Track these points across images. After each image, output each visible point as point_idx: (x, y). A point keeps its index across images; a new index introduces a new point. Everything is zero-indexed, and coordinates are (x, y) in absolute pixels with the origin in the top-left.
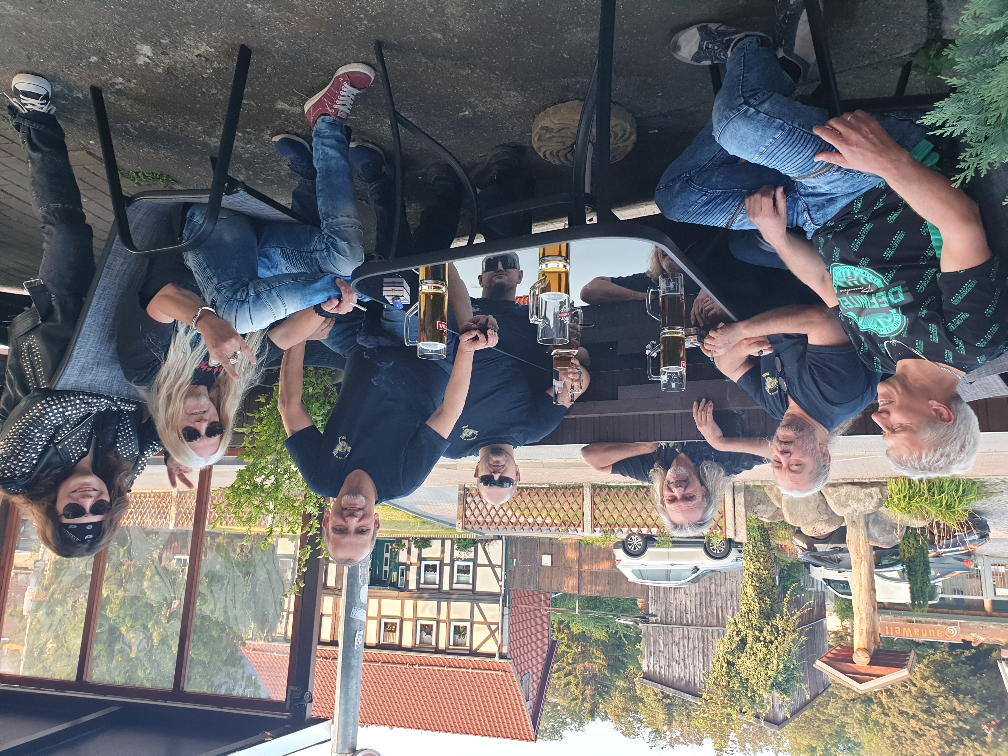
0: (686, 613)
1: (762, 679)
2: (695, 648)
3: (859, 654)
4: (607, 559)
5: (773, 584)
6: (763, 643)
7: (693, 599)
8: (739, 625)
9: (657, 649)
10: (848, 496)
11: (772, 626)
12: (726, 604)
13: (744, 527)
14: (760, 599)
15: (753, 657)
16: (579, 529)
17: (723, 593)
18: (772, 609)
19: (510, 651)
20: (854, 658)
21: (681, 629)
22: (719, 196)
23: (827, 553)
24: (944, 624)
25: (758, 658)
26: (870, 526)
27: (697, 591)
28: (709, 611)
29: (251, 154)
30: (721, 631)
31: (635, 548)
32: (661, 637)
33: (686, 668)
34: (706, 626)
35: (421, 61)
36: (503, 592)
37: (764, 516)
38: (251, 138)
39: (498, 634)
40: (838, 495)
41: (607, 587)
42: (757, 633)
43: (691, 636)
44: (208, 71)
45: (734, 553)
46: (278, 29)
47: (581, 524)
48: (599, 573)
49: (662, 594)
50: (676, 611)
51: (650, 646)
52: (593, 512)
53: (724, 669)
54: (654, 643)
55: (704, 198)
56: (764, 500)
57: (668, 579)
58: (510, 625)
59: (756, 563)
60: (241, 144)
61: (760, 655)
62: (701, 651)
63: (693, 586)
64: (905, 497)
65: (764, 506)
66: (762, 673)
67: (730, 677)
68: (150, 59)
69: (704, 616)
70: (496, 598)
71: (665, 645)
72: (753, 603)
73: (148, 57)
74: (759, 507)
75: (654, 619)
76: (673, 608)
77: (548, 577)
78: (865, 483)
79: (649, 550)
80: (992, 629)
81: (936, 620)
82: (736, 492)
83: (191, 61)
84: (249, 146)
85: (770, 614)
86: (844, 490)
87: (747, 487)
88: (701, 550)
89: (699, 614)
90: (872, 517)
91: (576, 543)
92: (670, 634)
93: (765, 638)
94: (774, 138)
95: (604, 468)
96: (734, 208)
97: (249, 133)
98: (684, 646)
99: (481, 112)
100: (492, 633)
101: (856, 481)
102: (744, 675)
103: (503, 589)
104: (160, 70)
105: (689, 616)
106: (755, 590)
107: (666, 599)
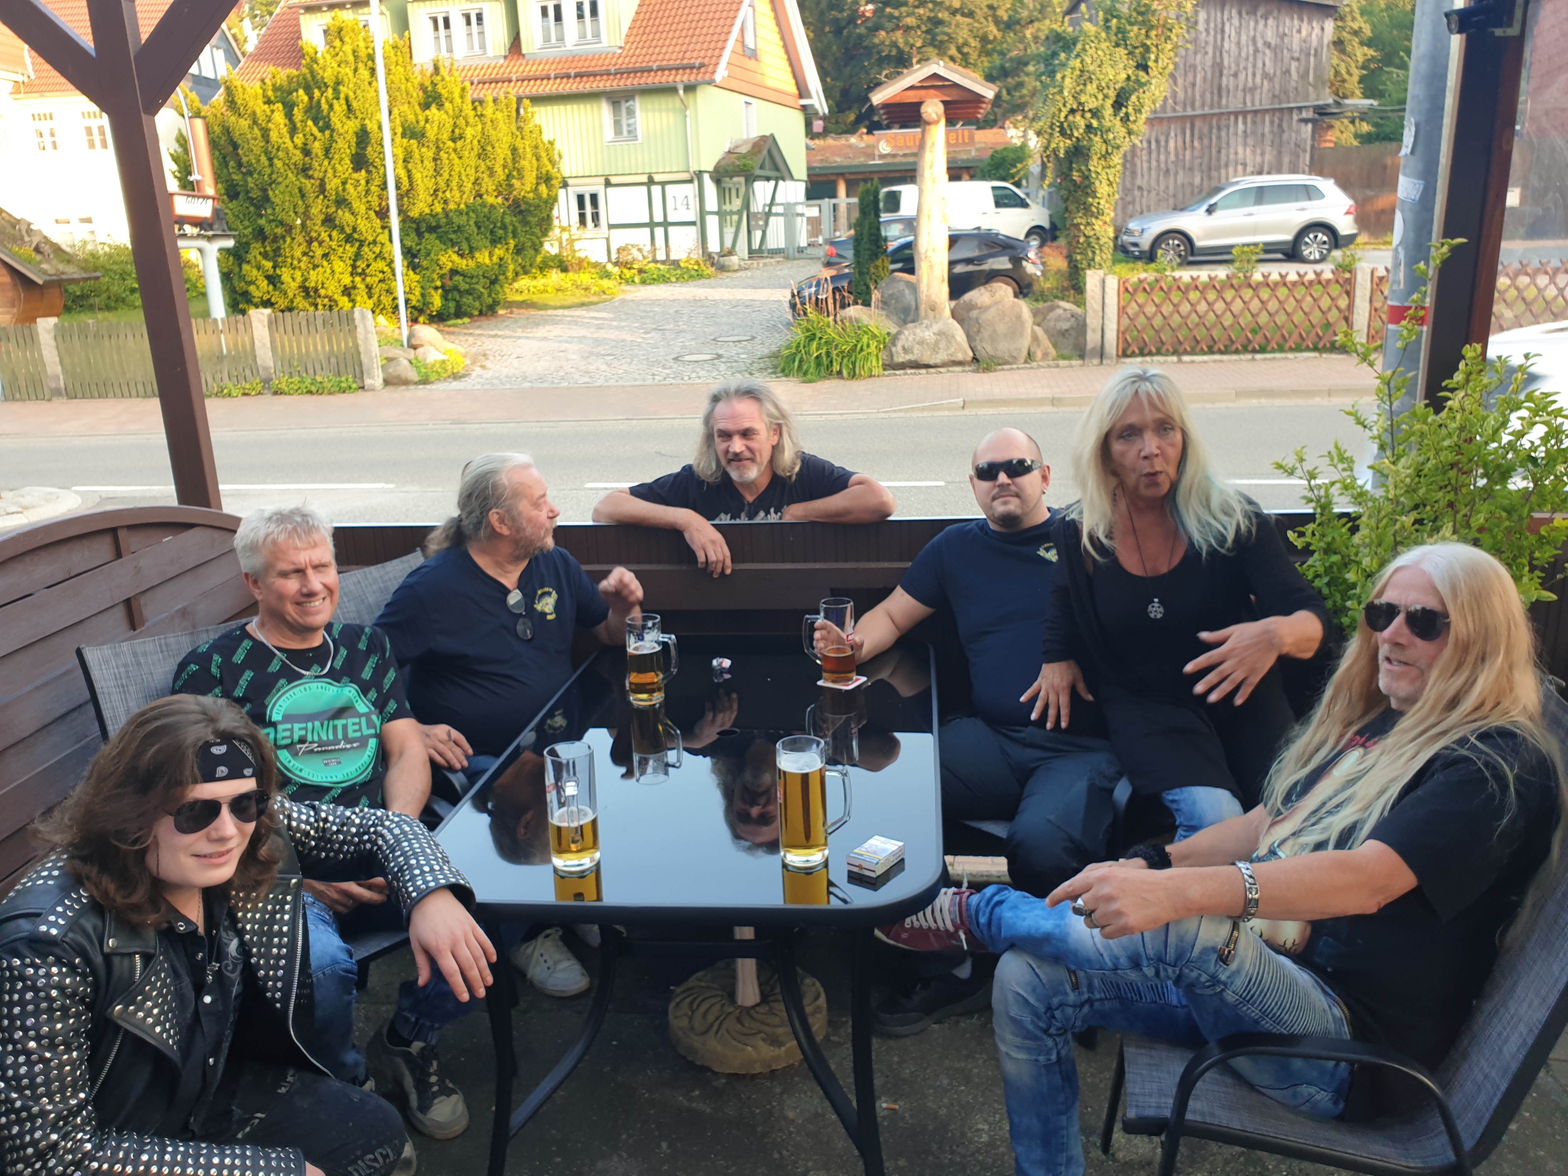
0: (1245, 132)
1: (1091, 52)
2: (1235, 75)
3: (935, 116)
5: (1069, 203)
6: (1086, 109)
7: (1232, 156)
8: (1123, 132)
9: (1303, 62)
10: (935, 348)
11: (1070, 137)
12: (1177, 155)
13: (1089, 293)
14: (1088, 177)
15: (1104, 84)
17: (1181, 172)
18: (1071, 163)
20: (942, 108)
21: (1257, 102)
23: (993, 256)
24: (894, 156)
25: (1095, 84)
26: (913, 303)
27: (1223, 172)
28: (1206, 141)
30: (1189, 108)
31: (1316, 237)
32: (1293, 84)
33: (1254, 38)
34: (1213, 115)
37: (1064, 310)
40: (948, 348)
42: (1095, 123)
43: (1240, 94)
45: (1145, 242)
49: (1286, 160)
50: (1263, 135)
51: (1317, 65)
52: (1350, 307)
53: (1153, 57)
54: (1307, 72)
56: (1058, 337)
57: (1261, 189)
59: (1091, 233)
61: (1091, 88)
62: (1225, 72)
63: (1221, 182)
64: (862, 350)
65: (1058, 328)
66: (1089, 60)
67: (1144, 45)
69: (1215, 131)
71: (1288, 72)
72: (1100, 170)
74: (1066, 325)
75: (1304, 115)
76: (1268, 138)
78: (912, 368)
79: (1289, 237)
80: (839, 155)
81: (904, 160)
82: (1099, 348)
85: (1074, 155)
86: (941, 357)
87: (1082, 357)
88: (1199, 243)
89: (1223, 134)
90: (911, 317)
92: (1277, 93)
93: (1082, 116)
98: (1254, 75)
101: (923, 371)
102: (1121, 51)
105: (1241, 126)
106: (1095, 192)
107: (1280, 153)
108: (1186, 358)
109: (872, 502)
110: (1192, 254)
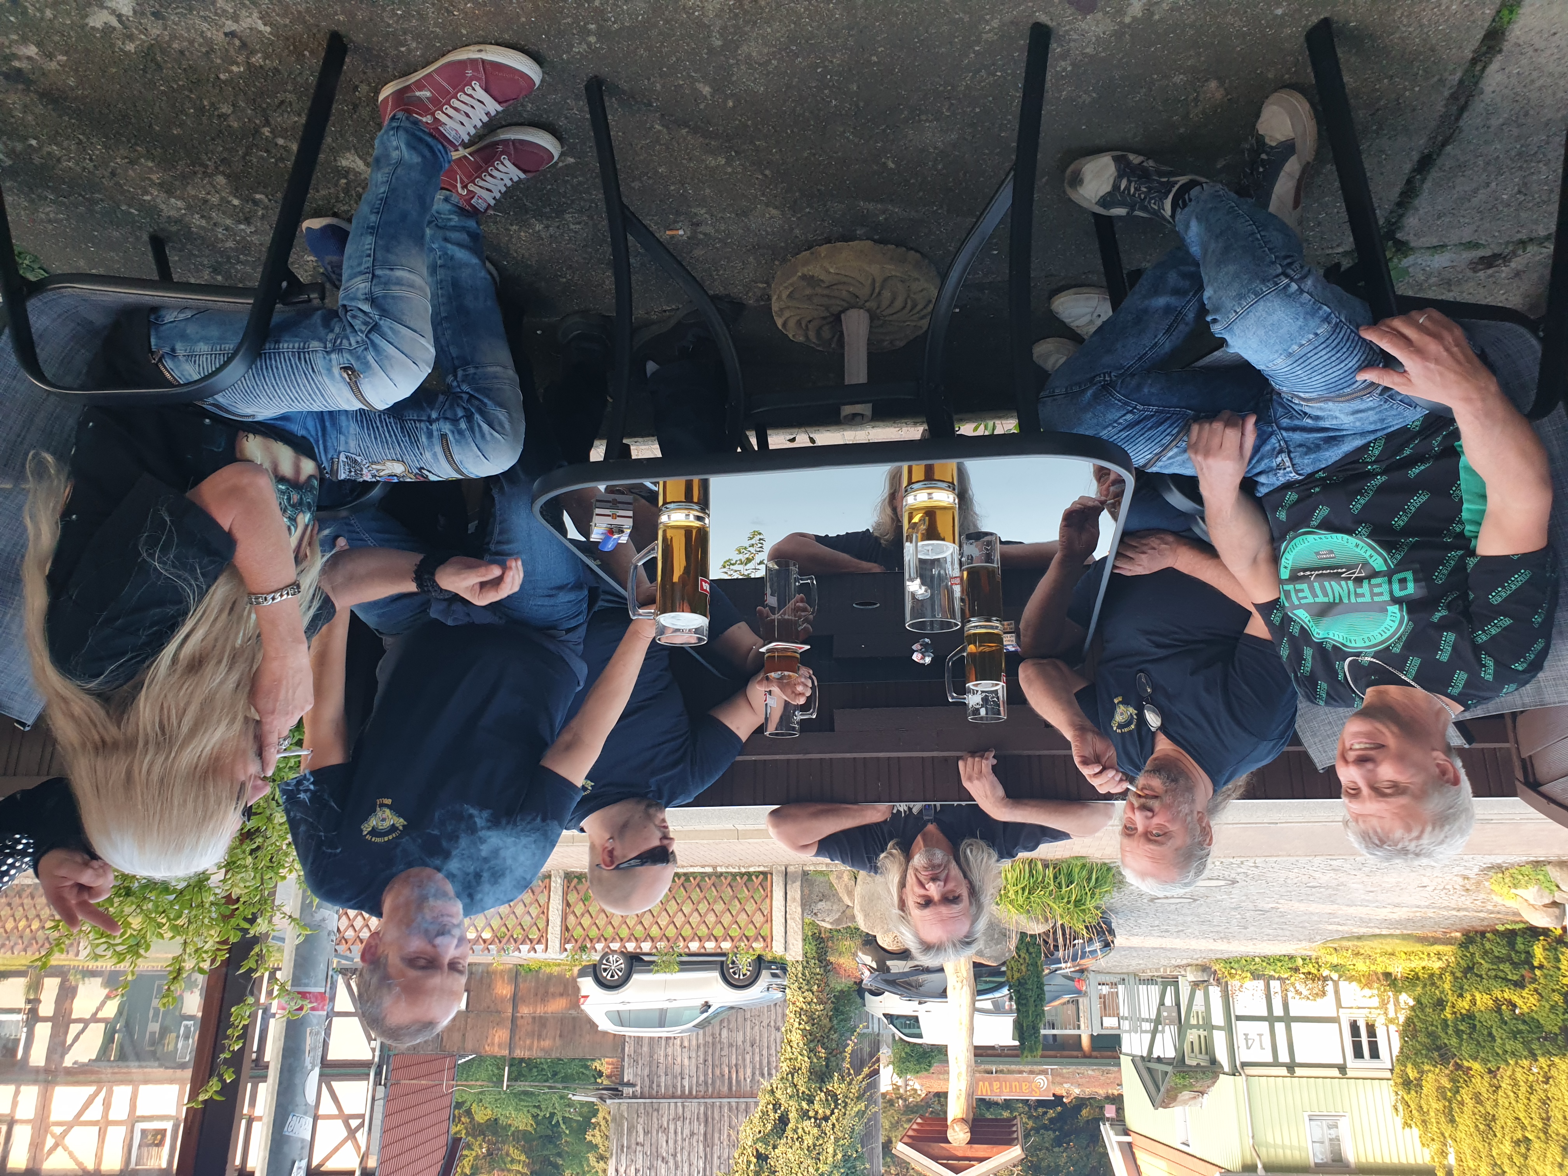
0: (682, 1078)
2: (692, 1134)
3: (957, 1128)
4: (562, 995)
5: (829, 1026)
6: (813, 1120)
7: (694, 1055)
8: (778, 1094)
9: (633, 1141)
11: (828, 1093)
12: (744, 1060)
13: (800, 937)
14: (811, 1051)
15: (797, 1144)
16: (540, 948)
17: (740, 1043)
18: (827, 1066)
19: (381, 1163)
20: (950, 1135)
21: (672, 1105)
22: (1152, 416)
23: (904, 974)
24: (1031, 1072)
25: (805, 1145)
27: (701, 1041)
28: (718, 1072)
29: (238, 242)
30: (734, 1104)
31: (612, 976)
32: (641, 1121)
33: (676, 1169)
34: (712, 1097)
35: (652, 127)
36: (376, 1059)
37: (827, 919)
38: (256, 211)
39: (362, 1137)
41: (558, 1042)
42: (804, 1105)
43: (688, 1115)
44: (235, 69)
45: (765, 978)
46: (422, 17)
47: (543, 939)
48: (547, 1019)
49: (645, 1049)
50: (666, 1075)
51: (622, 1136)
52: (564, 918)
53: (752, 1167)
54: (629, 1130)
55: (1129, 417)
56: (829, 894)
57: (662, 1024)
58: (387, 1116)
59: (806, 994)
60: (228, 222)
61: (809, 1141)
62: (701, 1138)
63: (701, 1032)
64: (1023, 889)
65: (829, 903)
66: (811, 1169)
68: (120, 21)
69: (710, 1081)
70: (365, 1070)
71: (646, 1133)
72: (800, 1057)
73: (119, 17)
74: (821, 905)
75: (630, 1090)
76: (661, 1072)
77: (459, 1029)
79: (636, 977)
80: (1090, 1077)
81: (1022, 1068)
82: (789, 882)
83: (209, 42)
84: (242, 227)
85: (824, 1074)
87: (805, 874)
88: (716, 975)
89: (702, 1078)
91: (510, 970)
92: (655, 1114)
93: (817, 1113)
94: (1316, 334)
95: (805, 847)
96: (1168, 438)
97: (256, 203)
98: (676, 1132)
99: (705, 234)
100: (352, 1133)
103: (377, 1053)
104: (130, 47)
105: (686, 1083)
106: (804, 1036)
107: (651, 1056)
108: (709, 870)
109: (791, 828)
110: (722, 962)
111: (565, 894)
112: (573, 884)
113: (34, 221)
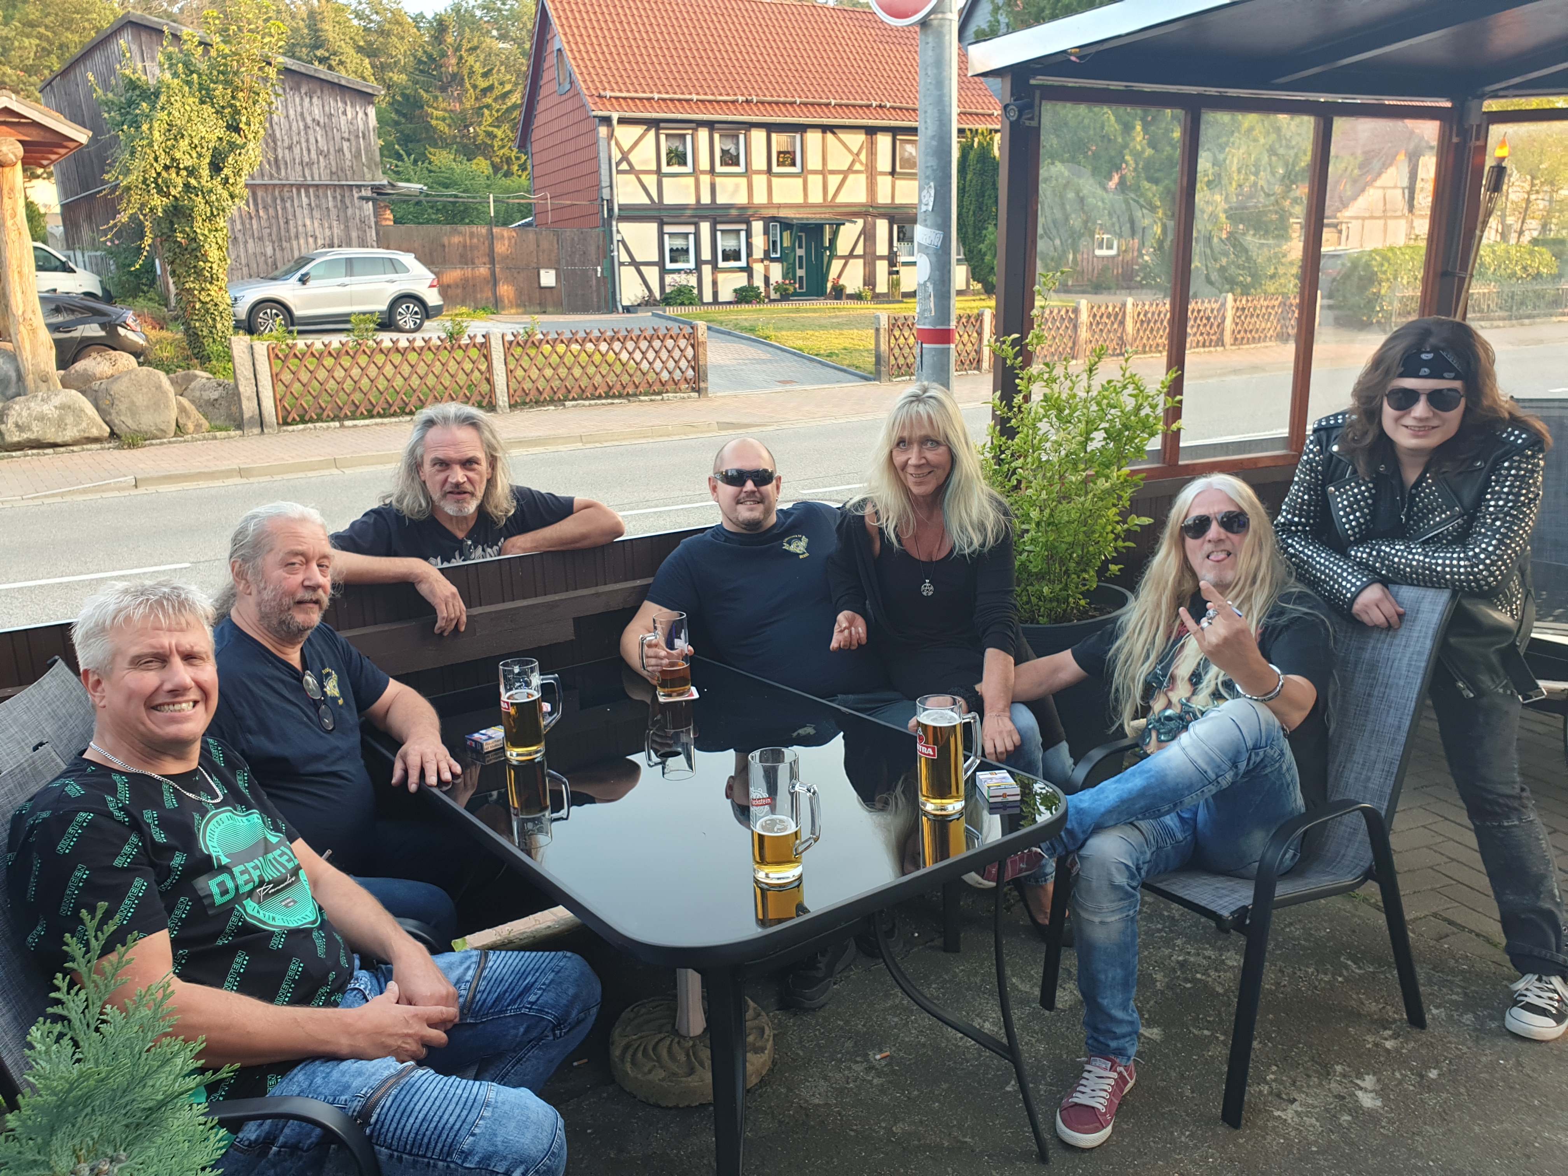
0: (310, 205)
1: (178, 105)
2: (290, 148)
3: (11, 156)
4: (449, 286)
5: (175, 266)
6: (181, 166)
7: (301, 229)
8: (225, 194)
9: (354, 143)
10: (61, 424)
11: (167, 195)
12: (243, 223)
13: (237, 360)
14: (194, 240)
15: (196, 141)
17: (250, 241)
18: (172, 223)
19: (594, 130)
20: (20, 150)
21: (316, 177)
25: (187, 141)
26: (13, 375)
27: (295, 243)
28: (271, 211)
29: (1174, 945)
31: (408, 307)
32: (348, 163)
33: (302, 114)
34: (274, 186)
35: (972, 1137)
36: (614, 223)
37: (204, 380)
38: (1183, 973)
39: (616, 155)
40: (78, 424)
41: (445, 240)
42: (193, 182)
43: (298, 168)
44: (1272, 1076)
45: (243, 311)
46: (1194, 1162)
48: (460, 262)
49: (354, 235)
50: (327, 208)
51: (366, 148)
52: (490, 368)
53: (244, 119)
54: (359, 154)
56: (207, 407)
57: (349, 262)
58: (597, 172)
59: (208, 299)
60: (1192, 959)
61: (184, 144)
62: (279, 143)
65: (206, 398)
66: (177, 114)
67: (231, 106)
68: (1358, 1085)
69: (278, 202)
70: (623, 213)
71: (340, 150)
72: (206, 232)
73: (1361, 1089)
74: (215, 395)
75: (364, 193)
76: (334, 213)
77: (543, 251)
78: (32, 448)
79: (384, 307)
82: (257, 417)
83: (1300, 1090)
84: (1181, 958)
85: (175, 215)
86: (70, 434)
87: (240, 426)
88: (298, 313)
89: (288, 205)
90: (12, 390)
91: (503, 308)
92: (334, 170)
93: (178, 174)
95: (588, 506)
97: (1187, 980)
98: (309, 150)
99: (857, 1062)
100: (625, 158)
101: (50, 451)
102: (208, 110)
103: (614, 229)
104: (1339, 1068)
105: (305, 200)
106: (205, 255)
107: (347, 227)
108: (348, 423)
110: (296, 324)
111: (492, 390)
112: (486, 400)
113: (1300, 921)
